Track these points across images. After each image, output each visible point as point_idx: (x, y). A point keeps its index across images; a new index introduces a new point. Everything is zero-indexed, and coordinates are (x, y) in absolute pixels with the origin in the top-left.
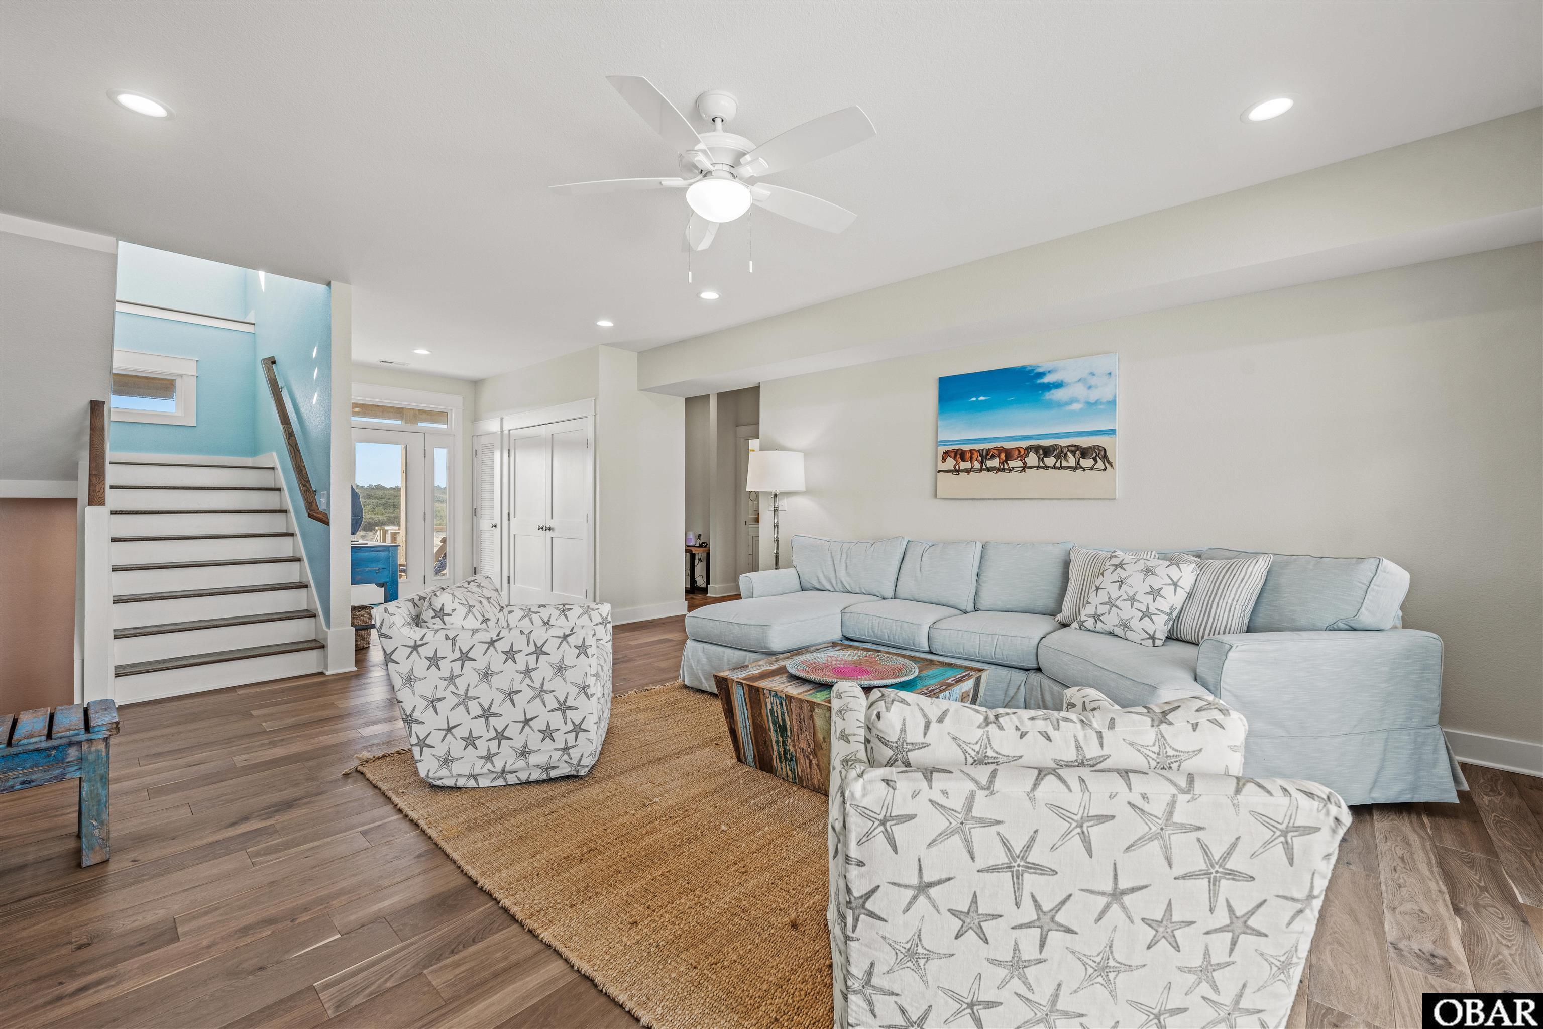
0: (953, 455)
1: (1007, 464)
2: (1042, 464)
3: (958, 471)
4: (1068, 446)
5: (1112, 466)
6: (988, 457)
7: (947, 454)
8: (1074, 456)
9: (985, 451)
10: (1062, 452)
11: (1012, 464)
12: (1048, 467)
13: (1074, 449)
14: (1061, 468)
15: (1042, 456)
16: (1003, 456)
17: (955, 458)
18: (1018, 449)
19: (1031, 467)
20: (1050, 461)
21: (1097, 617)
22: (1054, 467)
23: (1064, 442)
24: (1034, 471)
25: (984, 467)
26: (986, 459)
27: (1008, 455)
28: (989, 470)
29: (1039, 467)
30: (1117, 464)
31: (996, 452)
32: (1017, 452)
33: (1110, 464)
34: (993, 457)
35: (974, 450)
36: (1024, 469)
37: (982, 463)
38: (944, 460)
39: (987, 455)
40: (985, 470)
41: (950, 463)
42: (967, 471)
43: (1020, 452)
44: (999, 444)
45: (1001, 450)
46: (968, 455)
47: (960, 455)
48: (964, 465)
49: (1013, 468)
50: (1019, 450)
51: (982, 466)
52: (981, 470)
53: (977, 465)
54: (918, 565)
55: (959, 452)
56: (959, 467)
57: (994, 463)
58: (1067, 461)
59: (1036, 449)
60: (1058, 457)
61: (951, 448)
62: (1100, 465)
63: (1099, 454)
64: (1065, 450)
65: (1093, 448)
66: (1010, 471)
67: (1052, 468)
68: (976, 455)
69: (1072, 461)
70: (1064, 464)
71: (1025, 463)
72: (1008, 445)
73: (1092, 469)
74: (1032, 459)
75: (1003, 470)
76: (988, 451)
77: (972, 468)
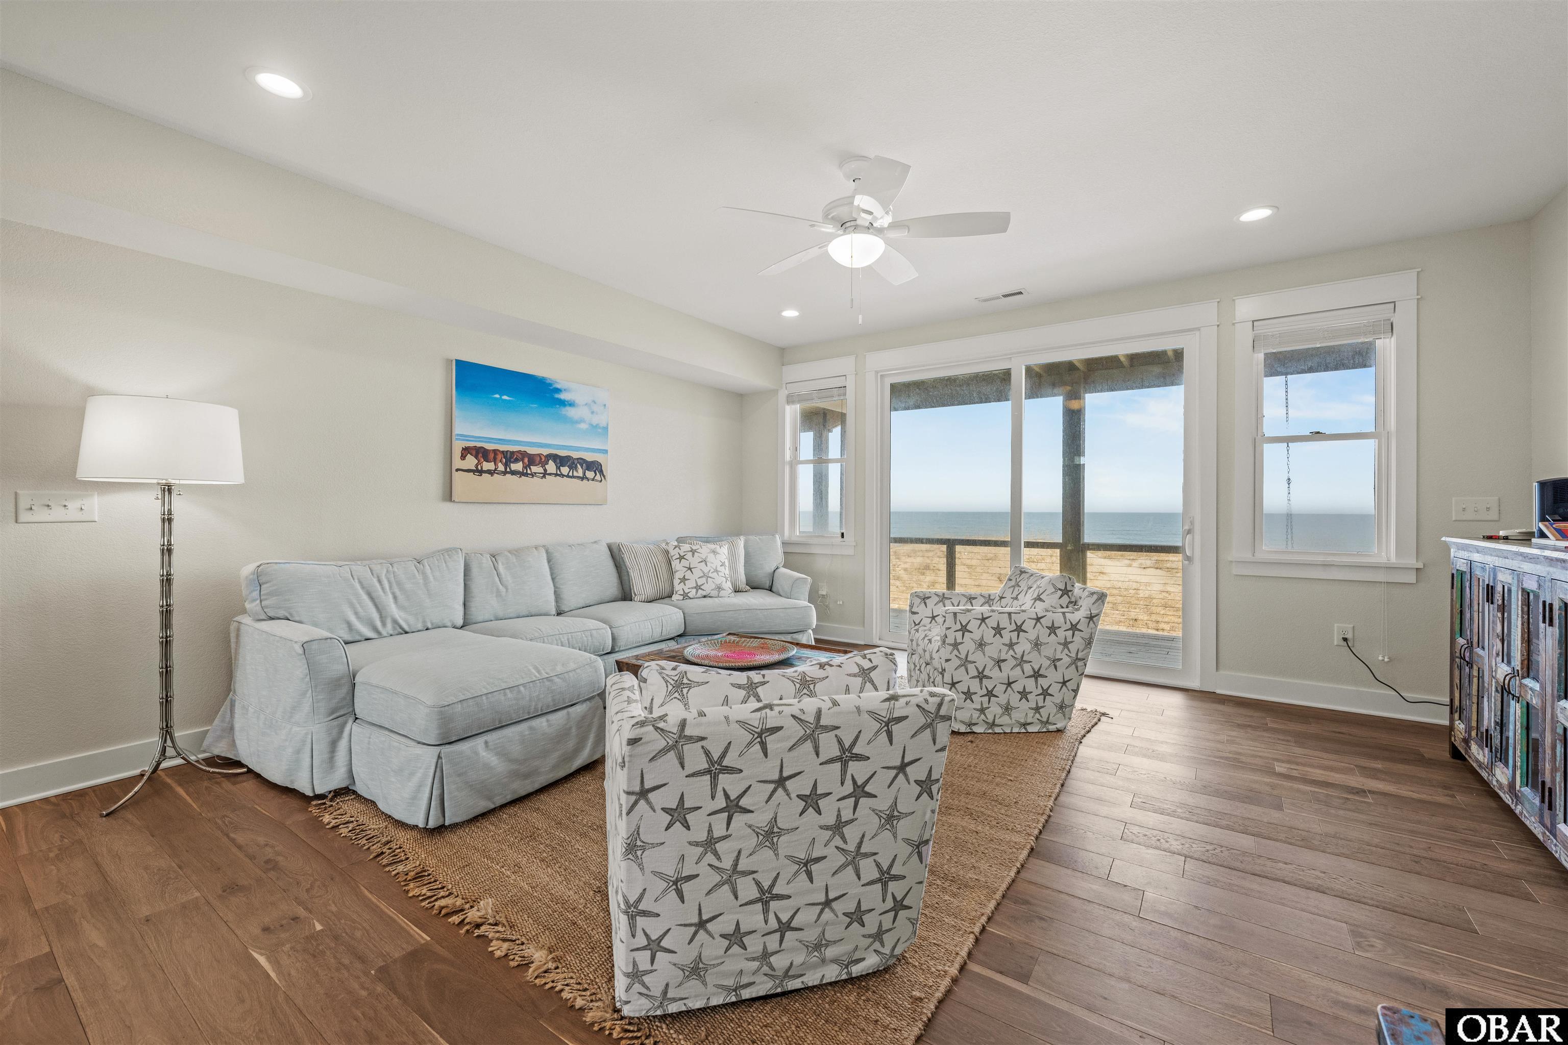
0: (474, 452)
1: (530, 469)
2: (559, 473)
3: (479, 472)
4: (577, 459)
5: (605, 478)
6: (512, 460)
7: (466, 451)
8: (582, 468)
9: (509, 453)
10: (574, 463)
11: (534, 469)
12: (563, 476)
13: (582, 461)
14: (573, 477)
15: (559, 465)
16: (526, 460)
17: (476, 457)
18: (539, 455)
19: (550, 474)
20: (565, 470)
21: (698, 587)
22: (568, 476)
23: (575, 455)
24: (552, 477)
25: (508, 470)
26: (511, 462)
27: (532, 460)
28: (513, 473)
29: (556, 475)
30: (608, 477)
31: (520, 456)
32: (538, 459)
33: (604, 476)
34: (516, 461)
35: (498, 450)
36: (544, 477)
37: (506, 465)
38: (463, 457)
39: (511, 457)
40: (509, 473)
41: (471, 462)
42: (490, 472)
43: (541, 459)
44: (522, 449)
45: (524, 454)
46: (492, 456)
47: (481, 453)
48: (489, 466)
49: (535, 473)
50: (540, 457)
51: (506, 469)
52: (505, 473)
53: (501, 467)
54: (497, 579)
55: (482, 450)
56: (482, 467)
57: (518, 466)
58: (577, 471)
59: (554, 457)
60: (571, 468)
61: (472, 444)
62: (598, 477)
63: (595, 467)
64: (576, 462)
65: (593, 463)
66: (533, 476)
67: (566, 476)
68: (499, 456)
69: (580, 473)
70: (575, 474)
71: (545, 470)
72: (532, 451)
73: (593, 480)
74: (551, 467)
75: (526, 475)
76: (513, 453)
77: (496, 469)
